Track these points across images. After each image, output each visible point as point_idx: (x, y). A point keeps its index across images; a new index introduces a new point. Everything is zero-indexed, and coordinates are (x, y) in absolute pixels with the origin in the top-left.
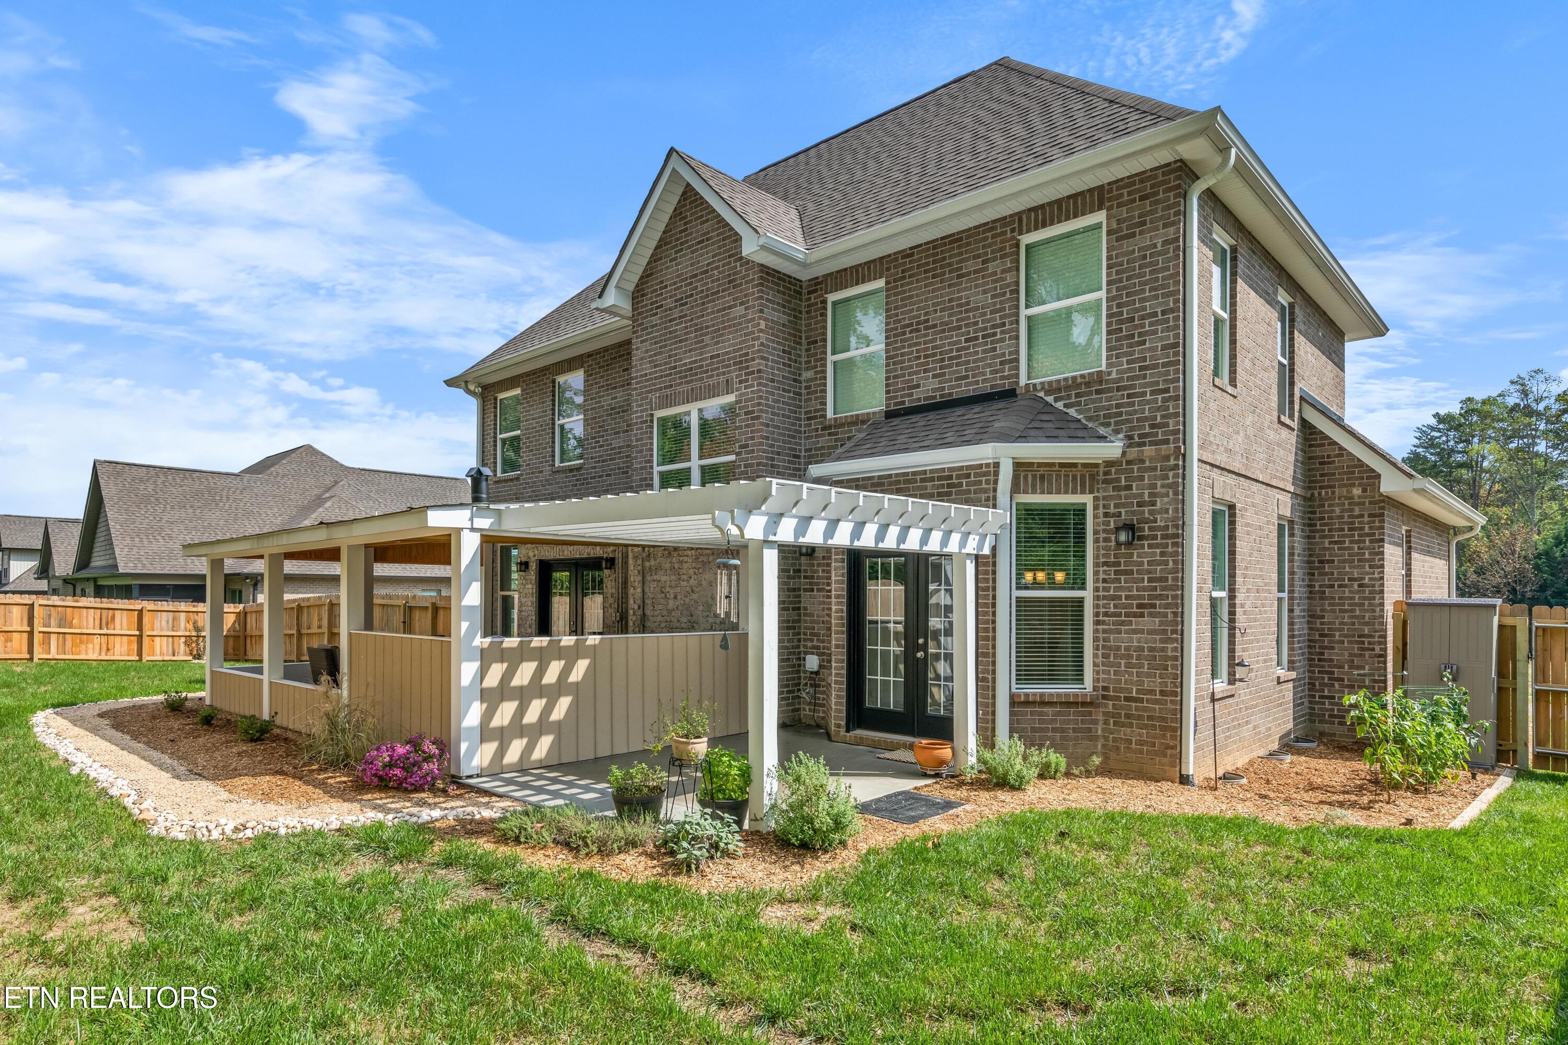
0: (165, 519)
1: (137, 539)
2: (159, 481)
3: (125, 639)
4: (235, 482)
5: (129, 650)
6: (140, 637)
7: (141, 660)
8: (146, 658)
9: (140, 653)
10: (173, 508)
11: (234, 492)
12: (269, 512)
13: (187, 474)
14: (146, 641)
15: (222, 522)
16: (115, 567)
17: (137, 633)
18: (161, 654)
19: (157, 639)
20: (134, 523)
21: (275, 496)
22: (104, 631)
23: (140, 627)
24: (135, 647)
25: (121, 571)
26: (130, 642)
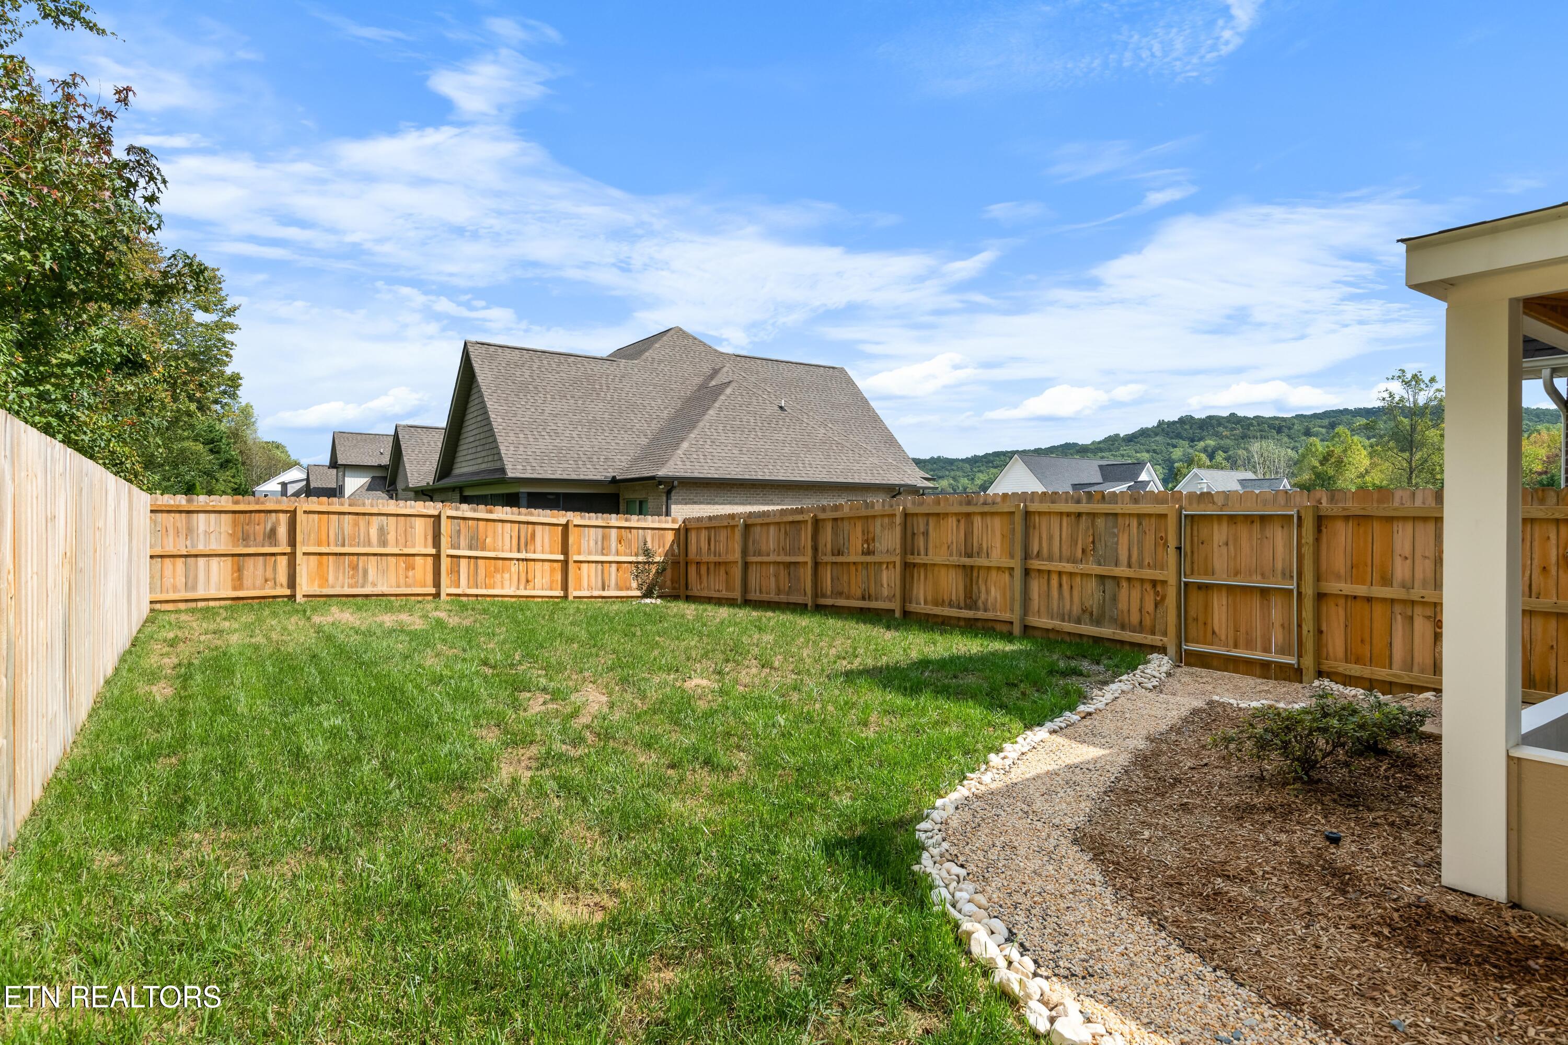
0: (547, 411)
1: (521, 436)
2: (535, 367)
3: (547, 564)
4: (611, 368)
5: (552, 582)
6: (565, 563)
7: (566, 597)
8: (573, 593)
9: (565, 587)
10: (553, 398)
11: (613, 380)
12: (653, 404)
13: (562, 358)
14: (571, 565)
15: (606, 416)
16: (503, 470)
17: (561, 557)
18: (590, 588)
19: (585, 566)
20: (515, 415)
21: (655, 386)
22: (522, 555)
23: (565, 551)
24: (558, 577)
25: (510, 475)
26: (552, 570)
